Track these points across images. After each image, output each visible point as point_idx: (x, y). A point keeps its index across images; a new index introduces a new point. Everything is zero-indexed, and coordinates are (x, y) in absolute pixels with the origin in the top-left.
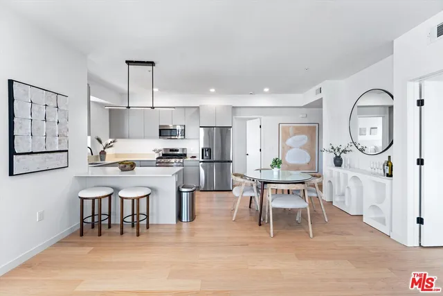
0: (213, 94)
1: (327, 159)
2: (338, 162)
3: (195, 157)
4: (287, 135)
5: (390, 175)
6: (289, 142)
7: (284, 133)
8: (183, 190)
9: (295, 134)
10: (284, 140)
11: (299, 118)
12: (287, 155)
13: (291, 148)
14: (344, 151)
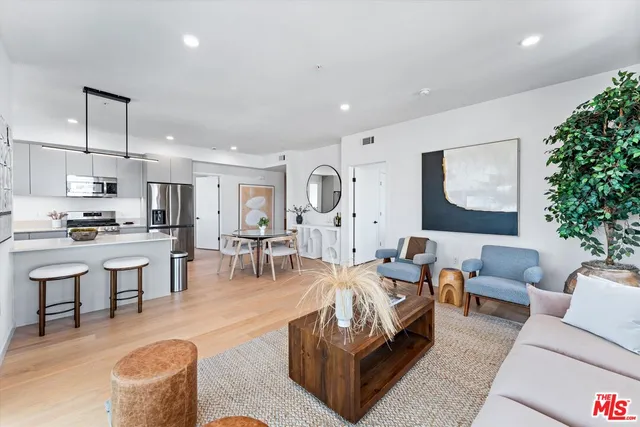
0: (168, 143)
1: (291, 218)
2: (299, 220)
3: (132, 223)
4: (247, 197)
5: (338, 226)
6: (249, 203)
7: (244, 194)
8: (176, 255)
9: (254, 196)
10: (245, 202)
11: (257, 180)
12: (247, 217)
13: (251, 209)
14: (305, 211)
